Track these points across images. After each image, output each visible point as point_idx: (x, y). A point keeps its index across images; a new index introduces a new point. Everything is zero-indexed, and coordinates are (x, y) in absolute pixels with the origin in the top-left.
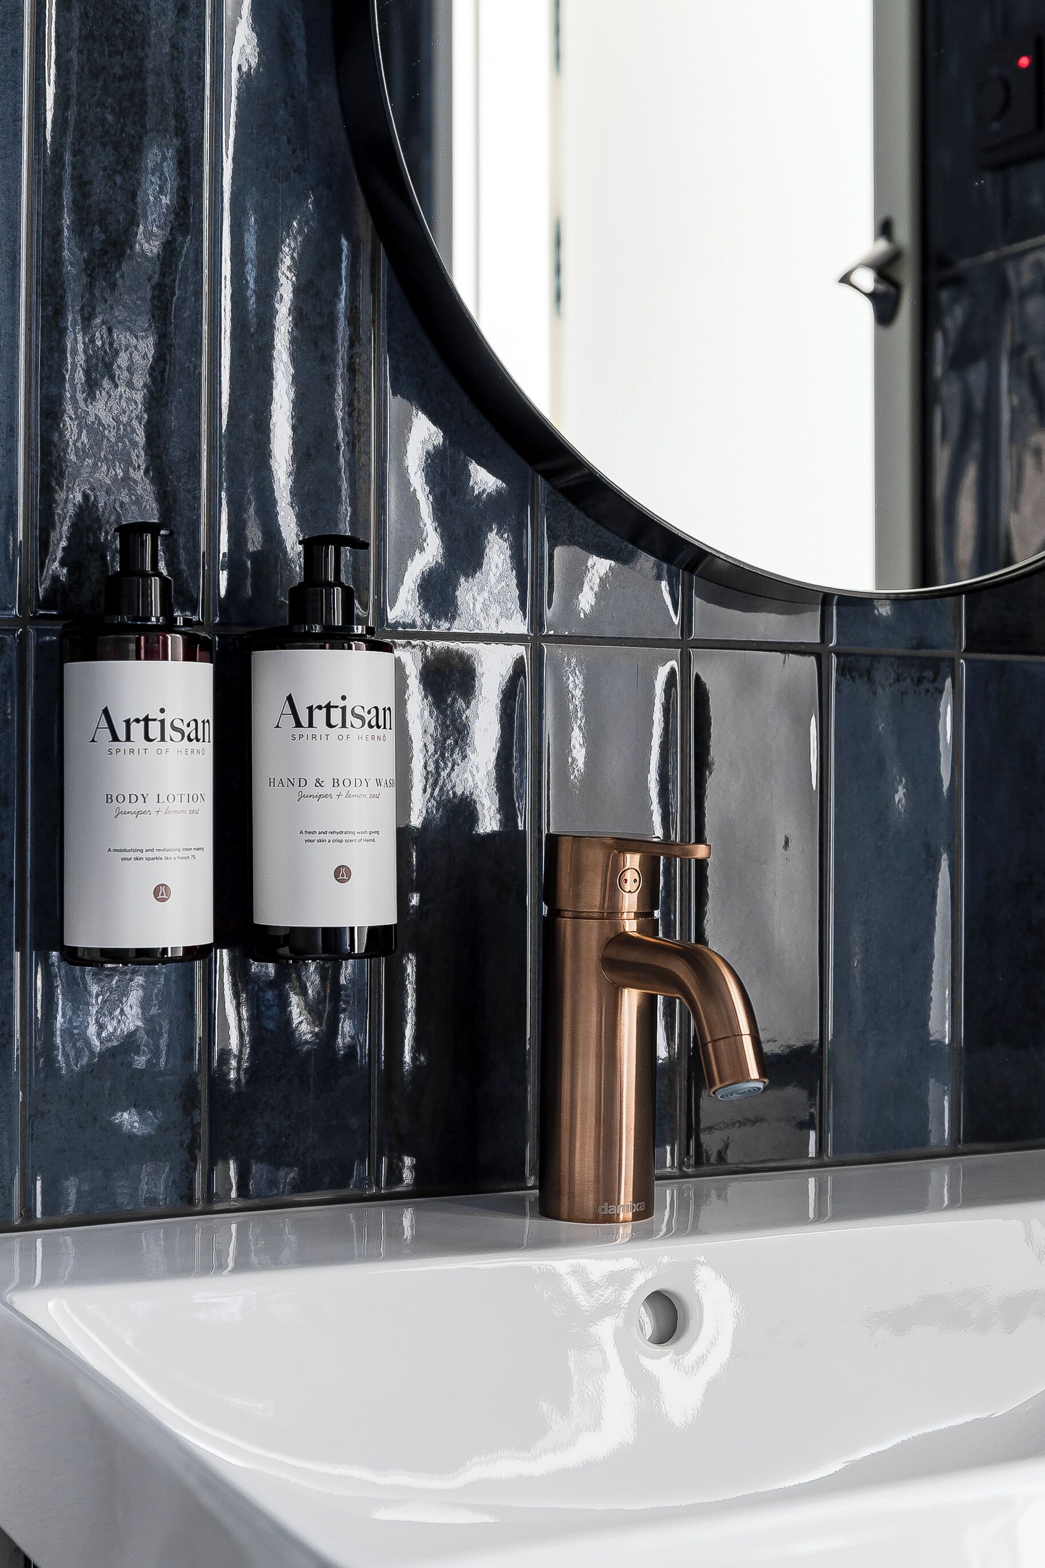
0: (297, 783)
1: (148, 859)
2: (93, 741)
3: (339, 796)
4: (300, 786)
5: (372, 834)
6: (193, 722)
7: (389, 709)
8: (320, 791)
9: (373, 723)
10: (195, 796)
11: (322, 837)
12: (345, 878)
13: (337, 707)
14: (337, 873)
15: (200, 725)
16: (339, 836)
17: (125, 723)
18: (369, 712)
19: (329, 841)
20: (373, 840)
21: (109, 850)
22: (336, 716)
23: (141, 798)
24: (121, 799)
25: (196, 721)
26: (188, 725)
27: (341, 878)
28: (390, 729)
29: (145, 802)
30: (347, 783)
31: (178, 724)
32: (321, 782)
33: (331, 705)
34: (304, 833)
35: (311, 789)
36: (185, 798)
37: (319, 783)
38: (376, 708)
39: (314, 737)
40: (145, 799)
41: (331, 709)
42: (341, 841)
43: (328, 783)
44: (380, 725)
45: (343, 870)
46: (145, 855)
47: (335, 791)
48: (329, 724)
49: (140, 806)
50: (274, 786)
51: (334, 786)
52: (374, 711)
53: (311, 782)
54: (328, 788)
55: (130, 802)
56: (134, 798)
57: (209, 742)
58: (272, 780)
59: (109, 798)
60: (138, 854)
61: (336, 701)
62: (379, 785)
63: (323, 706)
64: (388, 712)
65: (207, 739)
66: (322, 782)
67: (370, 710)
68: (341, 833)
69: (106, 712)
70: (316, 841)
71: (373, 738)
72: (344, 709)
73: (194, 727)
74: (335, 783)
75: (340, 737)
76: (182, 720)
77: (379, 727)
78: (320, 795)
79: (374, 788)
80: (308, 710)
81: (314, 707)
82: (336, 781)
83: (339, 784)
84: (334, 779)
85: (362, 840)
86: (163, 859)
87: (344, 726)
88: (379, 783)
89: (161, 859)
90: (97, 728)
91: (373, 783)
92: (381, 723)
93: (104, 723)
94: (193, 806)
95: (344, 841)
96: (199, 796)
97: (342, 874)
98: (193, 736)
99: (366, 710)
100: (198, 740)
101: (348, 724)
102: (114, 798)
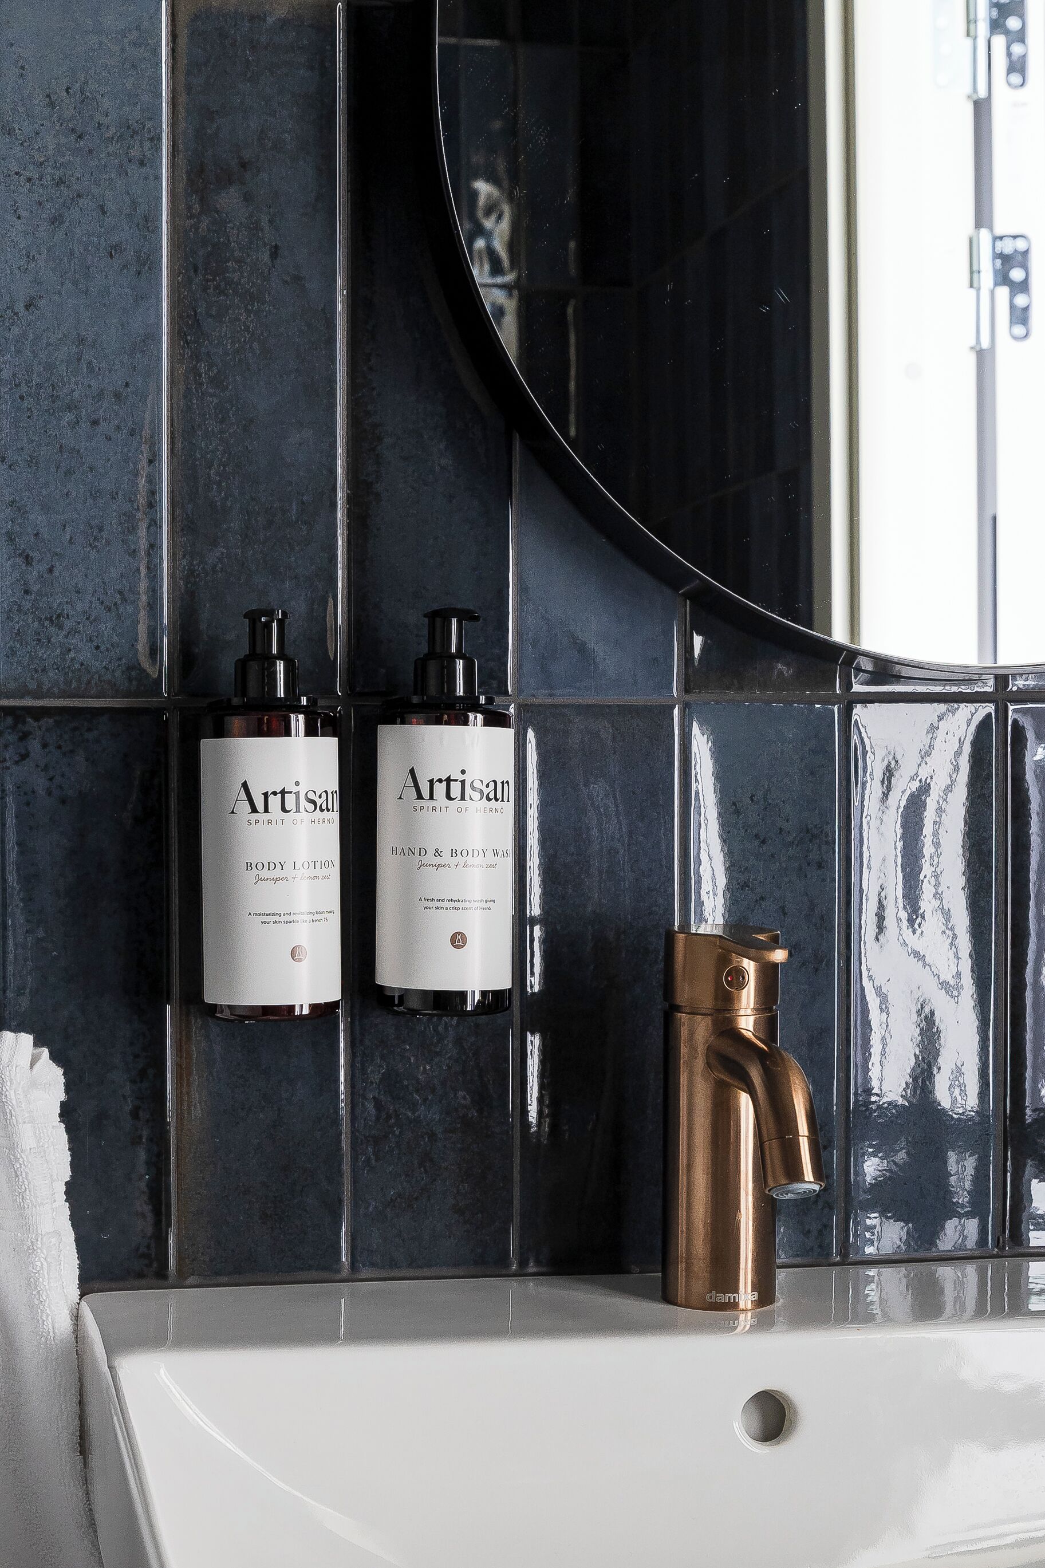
0: (417, 852)
1: (286, 922)
2: (233, 812)
3: (457, 866)
4: (420, 855)
5: (488, 903)
6: (324, 793)
7: (507, 782)
8: (438, 860)
9: (492, 796)
10: (327, 863)
11: (440, 904)
12: (461, 944)
13: (456, 780)
14: (453, 939)
15: (330, 795)
16: (456, 904)
17: (263, 796)
18: (487, 786)
19: (447, 909)
20: (489, 909)
21: (250, 914)
22: (456, 789)
23: (279, 866)
24: (260, 866)
25: (326, 792)
26: (320, 797)
27: (457, 944)
28: (508, 801)
29: (282, 869)
30: (465, 853)
31: (311, 796)
32: (439, 852)
33: (451, 778)
34: (423, 900)
35: (430, 859)
36: (318, 865)
37: (438, 853)
38: (495, 782)
39: (434, 809)
40: (282, 866)
41: (451, 782)
42: (458, 909)
43: (446, 854)
44: (498, 798)
45: (459, 937)
46: (283, 918)
47: (453, 861)
48: (449, 797)
49: (277, 873)
50: (396, 854)
51: (452, 856)
52: (492, 785)
53: (431, 852)
54: (446, 858)
55: (269, 869)
56: (272, 866)
57: (337, 811)
58: (394, 849)
59: (249, 866)
60: (276, 918)
61: (456, 775)
62: (496, 856)
63: (443, 779)
64: (506, 785)
65: (335, 810)
66: (441, 852)
67: (488, 784)
68: (458, 901)
69: (245, 785)
70: (434, 908)
71: (491, 810)
72: (463, 782)
73: (325, 798)
74: (454, 853)
75: (459, 810)
76: (315, 792)
77: (497, 800)
78: (439, 865)
79: (490, 858)
80: (429, 783)
81: (435, 781)
82: (454, 851)
83: (457, 855)
84: (452, 850)
85: (479, 908)
86: (300, 922)
87: (463, 798)
88: (495, 853)
89: (298, 922)
90: (237, 800)
91: (490, 854)
92: (499, 796)
93: (243, 796)
94: (324, 872)
95: (461, 909)
96: (330, 862)
97: (458, 940)
98: (324, 807)
99: (485, 784)
100: (328, 810)
101: (467, 797)
102: (254, 866)
